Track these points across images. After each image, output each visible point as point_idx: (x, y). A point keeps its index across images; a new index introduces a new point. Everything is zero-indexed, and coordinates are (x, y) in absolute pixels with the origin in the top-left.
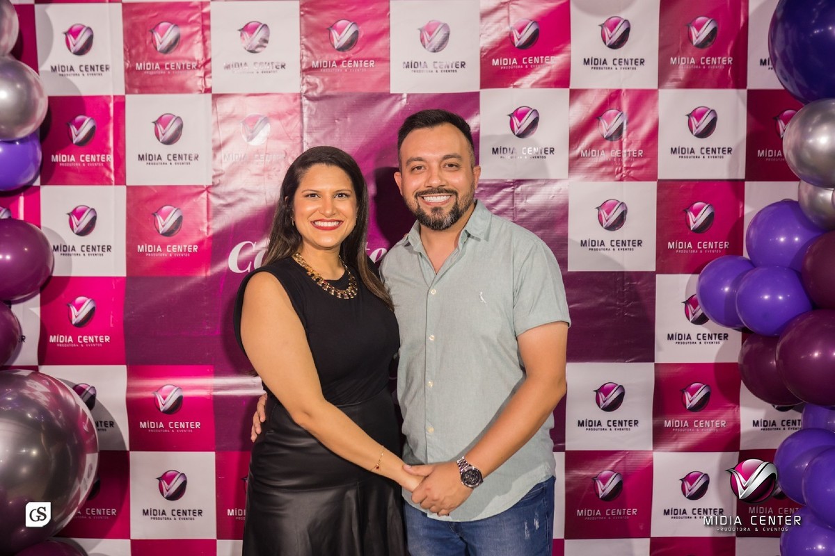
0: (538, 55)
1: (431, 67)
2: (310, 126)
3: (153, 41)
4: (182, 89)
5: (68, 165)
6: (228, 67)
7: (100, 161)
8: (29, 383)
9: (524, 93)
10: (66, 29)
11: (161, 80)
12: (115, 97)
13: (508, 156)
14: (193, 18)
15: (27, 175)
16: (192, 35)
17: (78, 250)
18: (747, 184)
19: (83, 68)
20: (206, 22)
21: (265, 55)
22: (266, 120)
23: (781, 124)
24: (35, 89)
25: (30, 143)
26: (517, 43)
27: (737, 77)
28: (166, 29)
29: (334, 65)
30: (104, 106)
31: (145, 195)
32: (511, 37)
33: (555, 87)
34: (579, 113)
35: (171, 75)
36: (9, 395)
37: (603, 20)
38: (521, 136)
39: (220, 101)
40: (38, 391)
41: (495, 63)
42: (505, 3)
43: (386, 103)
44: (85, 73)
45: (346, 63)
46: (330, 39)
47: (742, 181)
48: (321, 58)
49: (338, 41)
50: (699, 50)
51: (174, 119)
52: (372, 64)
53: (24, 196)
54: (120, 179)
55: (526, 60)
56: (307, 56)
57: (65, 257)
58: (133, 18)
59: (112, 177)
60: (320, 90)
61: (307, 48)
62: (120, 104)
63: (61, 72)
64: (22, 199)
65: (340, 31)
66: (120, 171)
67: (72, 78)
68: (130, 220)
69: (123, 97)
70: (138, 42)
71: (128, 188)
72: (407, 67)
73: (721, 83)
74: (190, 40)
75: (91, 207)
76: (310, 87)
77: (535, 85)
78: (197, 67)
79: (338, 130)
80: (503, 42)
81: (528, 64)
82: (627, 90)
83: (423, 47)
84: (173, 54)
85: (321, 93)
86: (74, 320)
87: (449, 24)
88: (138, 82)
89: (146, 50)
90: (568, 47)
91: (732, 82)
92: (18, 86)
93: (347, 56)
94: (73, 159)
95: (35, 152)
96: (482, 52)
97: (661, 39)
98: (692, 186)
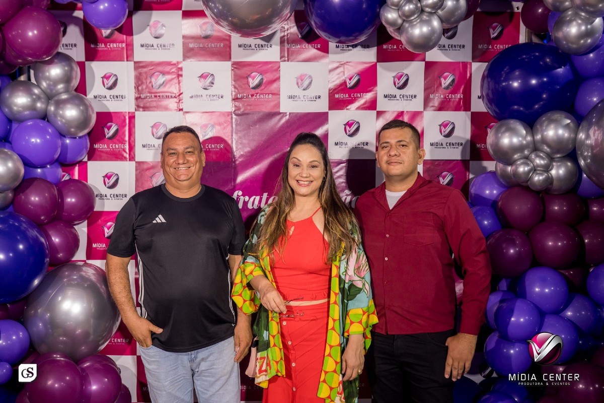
0: (360, 92)
1: (302, 99)
2: (236, 130)
3: (150, 82)
4: (166, 109)
5: (103, 150)
6: (192, 97)
7: (121, 148)
8: (84, 269)
9: (351, 112)
10: (103, 75)
11: (154, 104)
12: (129, 113)
13: (344, 146)
14: (173, 70)
15: (82, 155)
16: (172, 79)
17: (108, 197)
18: (471, 162)
19: (112, 97)
20: (180, 73)
21: (211, 91)
22: (213, 126)
23: (489, 130)
24: (90, 109)
25: (84, 138)
26: (349, 86)
27: (465, 105)
28: (158, 76)
29: (250, 96)
30: (123, 118)
31: (145, 166)
32: (345, 83)
33: (369, 110)
34: (381, 123)
35: (160, 101)
36: (75, 276)
37: (394, 74)
38: (351, 135)
39: (187, 115)
40: (90, 273)
41: (337, 96)
42: (342, 64)
43: (278, 117)
44: (113, 99)
45: (256, 96)
46: (248, 83)
47: (469, 161)
48: (243, 93)
49: (252, 84)
50: (445, 90)
51: (162, 125)
52: (270, 96)
53: (79, 166)
54: (132, 158)
55: (353, 95)
56: (235, 92)
57: (101, 200)
58: (140, 70)
59: (128, 156)
60: (242, 110)
61: (235, 88)
62: (132, 117)
63: (99, 99)
64: (77, 169)
65: (253, 78)
66: (132, 154)
67: (105, 102)
68: (137, 180)
69: (134, 113)
70: (142, 83)
71: (136, 162)
72: (289, 98)
73: (457, 108)
74: (171, 82)
75: (116, 173)
76: (236, 108)
77: (358, 108)
78: (175, 97)
79: (252, 132)
80: (341, 85)
81: (355, 98)
82: (407, 112)
83: (297, 87)
84: (162, 89)
85: (243, 112)
86: (106, 235)
87: (312, 76)
88: (142, 104)
89: (147, 87)
90: (375, 89)
91: (463, 108)
92: (81, 108)
93: (257, 92)
94: (106, 146)
95: (87, 142)
96: (329, 90)
97: (425, 85)
98: (441, 164)
